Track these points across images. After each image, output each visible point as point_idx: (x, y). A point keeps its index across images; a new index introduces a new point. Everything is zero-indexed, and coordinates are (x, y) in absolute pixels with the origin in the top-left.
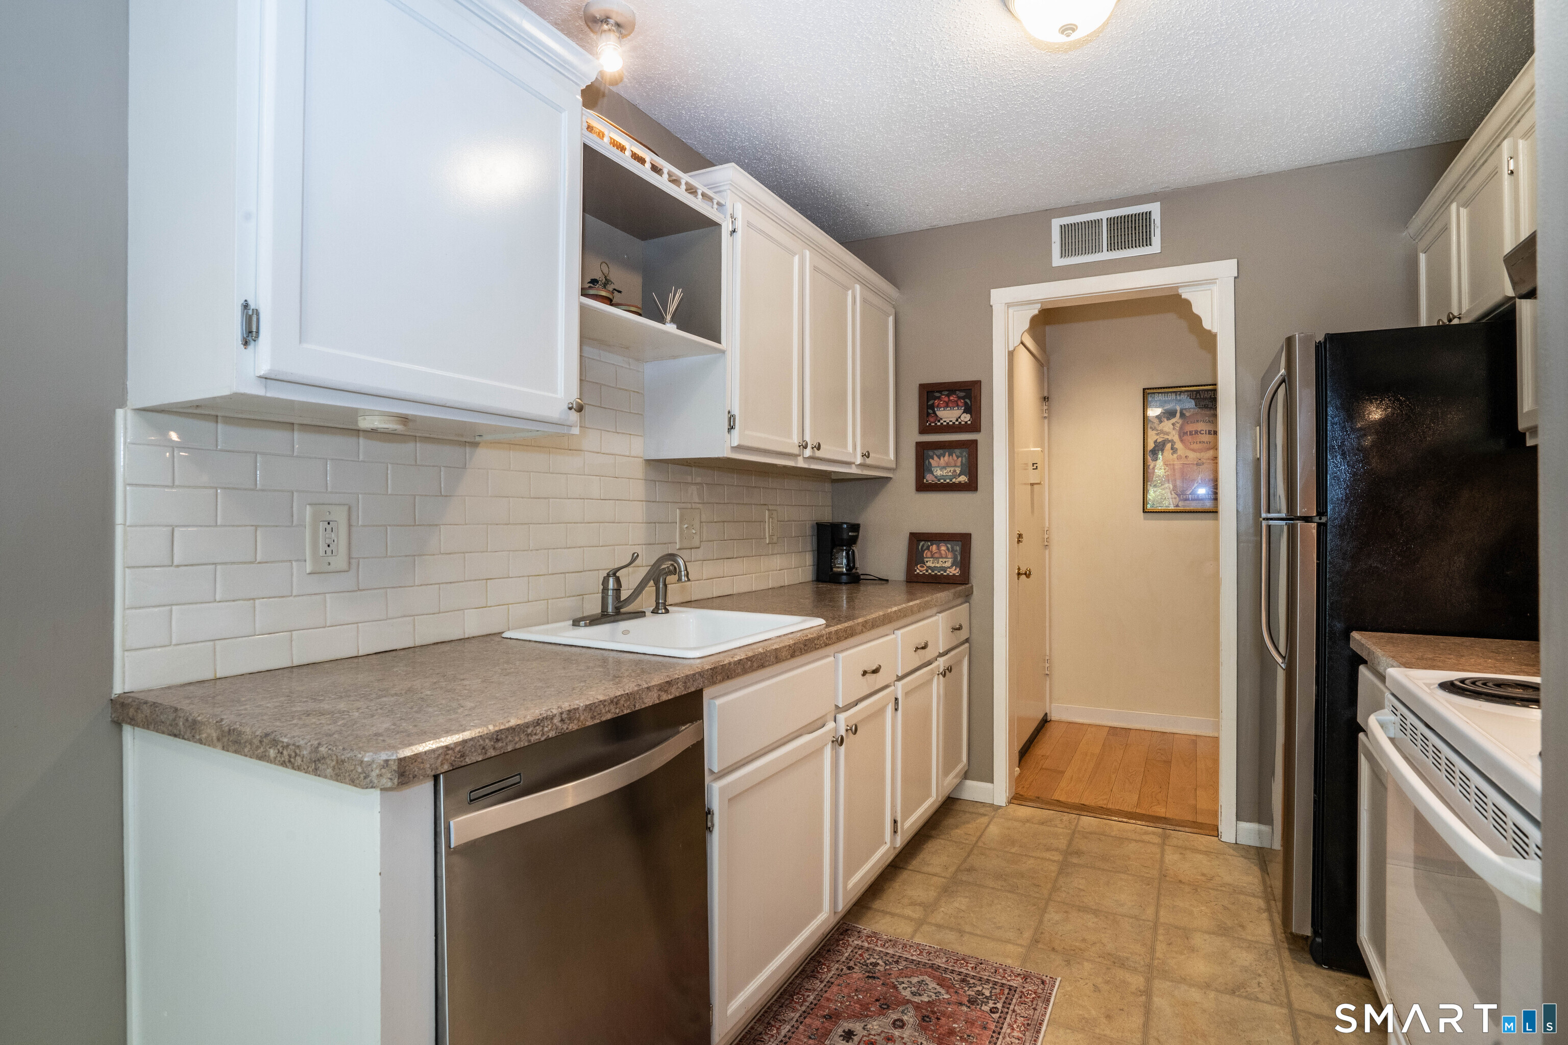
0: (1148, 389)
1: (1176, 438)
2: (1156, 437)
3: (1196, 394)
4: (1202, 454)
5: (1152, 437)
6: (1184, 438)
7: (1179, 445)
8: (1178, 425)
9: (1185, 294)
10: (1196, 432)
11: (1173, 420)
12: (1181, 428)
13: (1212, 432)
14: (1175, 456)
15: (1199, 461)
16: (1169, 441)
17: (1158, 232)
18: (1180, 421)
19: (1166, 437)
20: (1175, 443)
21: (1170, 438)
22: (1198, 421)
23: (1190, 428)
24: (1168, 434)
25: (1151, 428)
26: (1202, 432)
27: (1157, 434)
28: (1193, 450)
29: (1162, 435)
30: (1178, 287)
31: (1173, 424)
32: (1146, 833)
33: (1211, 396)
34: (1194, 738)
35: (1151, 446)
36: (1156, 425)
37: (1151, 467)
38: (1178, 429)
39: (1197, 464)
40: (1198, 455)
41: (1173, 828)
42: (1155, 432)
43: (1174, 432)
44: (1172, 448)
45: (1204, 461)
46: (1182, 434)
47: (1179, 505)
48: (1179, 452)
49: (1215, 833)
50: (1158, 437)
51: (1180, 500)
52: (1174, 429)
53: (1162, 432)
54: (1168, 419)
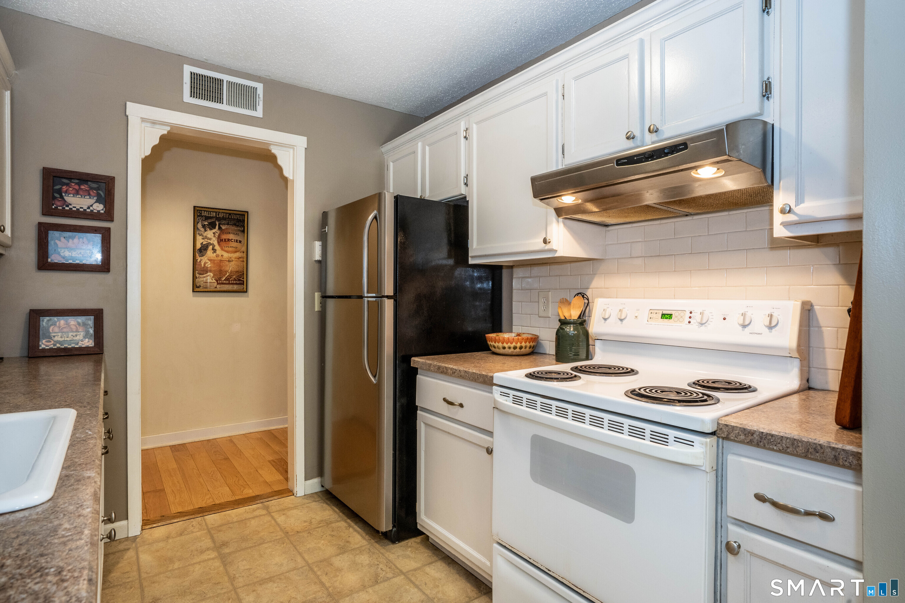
0: (197, 207)
1: (216, 243)
2: (202, 241)
3: (229, 215)
4: (232, 255)
5: (200, 241)
6: (221, 243)
7: (217, 247)
8: (217, 234)
9: (274, 150)
10: (229, 240)
11: (214, 231)
12: (219, 236)
13: (238, 241)
14: (215, 254)
15: (230, 259)
16: (211, 244)
17: (261, 103)
18: (219, 232)
19: (209, 241)
20: (215, 246)
21: (211, 242)
22: (229, 233)
23: (224, 237)
24: (210, 239)
25: (199, 234)
26: (232, 240)
27: (203, 239)
28: (227, 252)
29: (206, 240)
30: (271, 144)
31: (214, 233)
32: (254, 510)
33: (238, 218)
34: (229, 438)
35: (198, 246)
36: (202, 233)
37: (198, 261)
38: (217, 236)
39: (228, 261)
40: (230, 255)
41: (267, 500)
42: (201, 237)
43: (214, 239)
44: (213, 249)
45: (233, 259)
46: (220, 241)
47: (217, 287)
48: (218, 252)
49: (291, 494)
50: (203, 241)
51: (218, 284)
52: (214, 236)
53: (206, 237)
54: (211, 229)
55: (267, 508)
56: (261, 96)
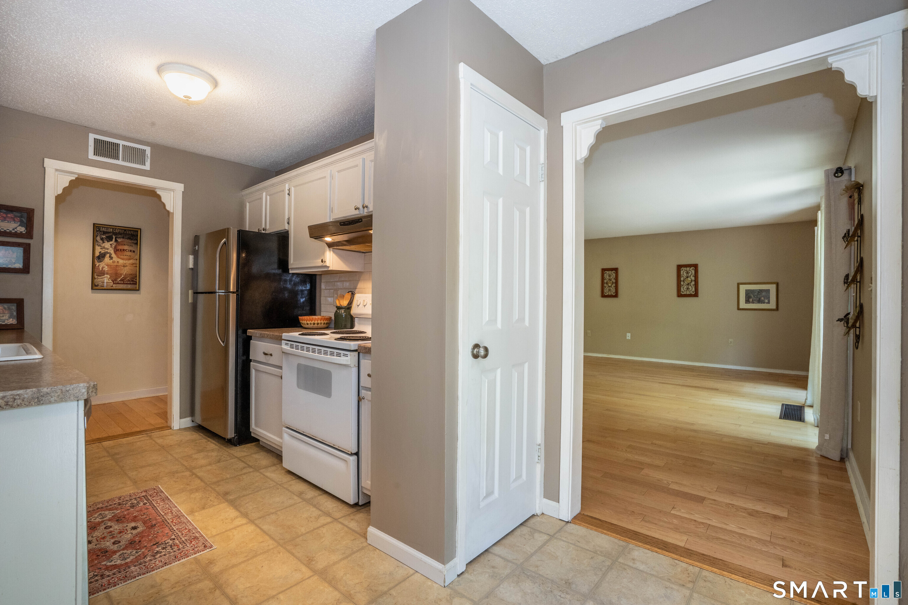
0: (96, 224)
1: (112, 252)
2: (100, 250)
3: (124, 231)
4: (127, 261)
5: (98, 250)
6: (116, 252)
7: (113, 255)
8: (114, 245)
9: (159, 192)
10: (124, 250)
11: (111, 243)
12: (115, 247)
13: (132, 251)
14: (111, 261)
15: (125, 265)
16: (108, 253)
17: (149, 160)
18: (115, 244)
19: (106, 250)
20: (111, 254)
21: (109, 251)
22: (124, 245)
23: (120, 247)
24: (108, 249)
25: (97, 245)
26: (127, 250)
27: (101, 249)
28: (123, 259)
29: (104, 249)
30: (156, 188)
31: (111, 245)
33: (132, 233)
35: (97, 254)
36: (101, 244)
37: (97, 265)
38: (113, 247)
39: (123, 266)
40: (125, 262)
42: (100, 247)
43: (111, 249)
44: (110, 257)
45: (128, 265)
46: (116, 250)
47: (113, 286)
48: (114, 259)
49: (169, 428)
50: (102, 250)
51: (114, 283)
52: (111, 247)
53: (104, 248)
54: (108, 241)
55: (150, 437)
56: (149, 155)
